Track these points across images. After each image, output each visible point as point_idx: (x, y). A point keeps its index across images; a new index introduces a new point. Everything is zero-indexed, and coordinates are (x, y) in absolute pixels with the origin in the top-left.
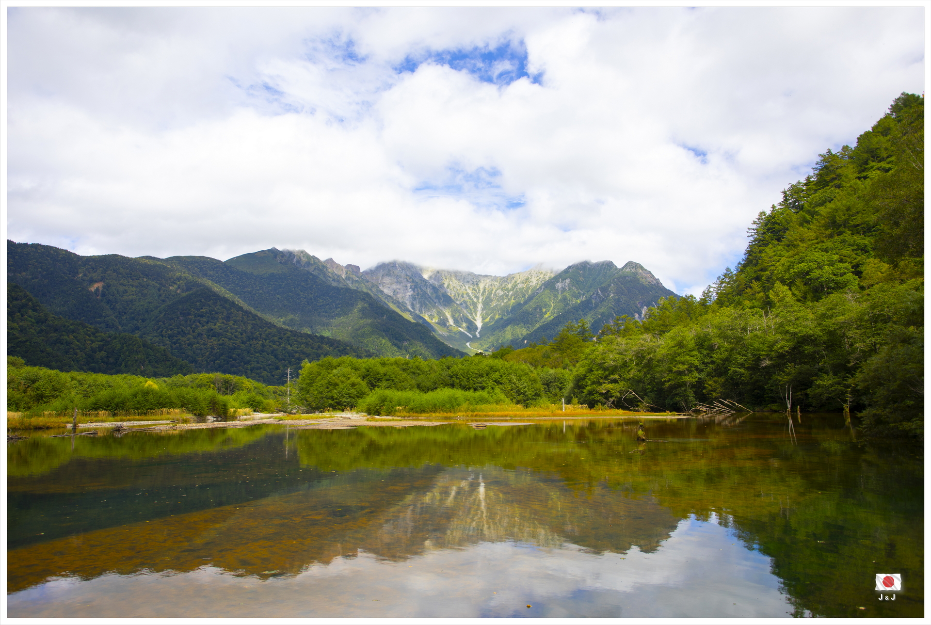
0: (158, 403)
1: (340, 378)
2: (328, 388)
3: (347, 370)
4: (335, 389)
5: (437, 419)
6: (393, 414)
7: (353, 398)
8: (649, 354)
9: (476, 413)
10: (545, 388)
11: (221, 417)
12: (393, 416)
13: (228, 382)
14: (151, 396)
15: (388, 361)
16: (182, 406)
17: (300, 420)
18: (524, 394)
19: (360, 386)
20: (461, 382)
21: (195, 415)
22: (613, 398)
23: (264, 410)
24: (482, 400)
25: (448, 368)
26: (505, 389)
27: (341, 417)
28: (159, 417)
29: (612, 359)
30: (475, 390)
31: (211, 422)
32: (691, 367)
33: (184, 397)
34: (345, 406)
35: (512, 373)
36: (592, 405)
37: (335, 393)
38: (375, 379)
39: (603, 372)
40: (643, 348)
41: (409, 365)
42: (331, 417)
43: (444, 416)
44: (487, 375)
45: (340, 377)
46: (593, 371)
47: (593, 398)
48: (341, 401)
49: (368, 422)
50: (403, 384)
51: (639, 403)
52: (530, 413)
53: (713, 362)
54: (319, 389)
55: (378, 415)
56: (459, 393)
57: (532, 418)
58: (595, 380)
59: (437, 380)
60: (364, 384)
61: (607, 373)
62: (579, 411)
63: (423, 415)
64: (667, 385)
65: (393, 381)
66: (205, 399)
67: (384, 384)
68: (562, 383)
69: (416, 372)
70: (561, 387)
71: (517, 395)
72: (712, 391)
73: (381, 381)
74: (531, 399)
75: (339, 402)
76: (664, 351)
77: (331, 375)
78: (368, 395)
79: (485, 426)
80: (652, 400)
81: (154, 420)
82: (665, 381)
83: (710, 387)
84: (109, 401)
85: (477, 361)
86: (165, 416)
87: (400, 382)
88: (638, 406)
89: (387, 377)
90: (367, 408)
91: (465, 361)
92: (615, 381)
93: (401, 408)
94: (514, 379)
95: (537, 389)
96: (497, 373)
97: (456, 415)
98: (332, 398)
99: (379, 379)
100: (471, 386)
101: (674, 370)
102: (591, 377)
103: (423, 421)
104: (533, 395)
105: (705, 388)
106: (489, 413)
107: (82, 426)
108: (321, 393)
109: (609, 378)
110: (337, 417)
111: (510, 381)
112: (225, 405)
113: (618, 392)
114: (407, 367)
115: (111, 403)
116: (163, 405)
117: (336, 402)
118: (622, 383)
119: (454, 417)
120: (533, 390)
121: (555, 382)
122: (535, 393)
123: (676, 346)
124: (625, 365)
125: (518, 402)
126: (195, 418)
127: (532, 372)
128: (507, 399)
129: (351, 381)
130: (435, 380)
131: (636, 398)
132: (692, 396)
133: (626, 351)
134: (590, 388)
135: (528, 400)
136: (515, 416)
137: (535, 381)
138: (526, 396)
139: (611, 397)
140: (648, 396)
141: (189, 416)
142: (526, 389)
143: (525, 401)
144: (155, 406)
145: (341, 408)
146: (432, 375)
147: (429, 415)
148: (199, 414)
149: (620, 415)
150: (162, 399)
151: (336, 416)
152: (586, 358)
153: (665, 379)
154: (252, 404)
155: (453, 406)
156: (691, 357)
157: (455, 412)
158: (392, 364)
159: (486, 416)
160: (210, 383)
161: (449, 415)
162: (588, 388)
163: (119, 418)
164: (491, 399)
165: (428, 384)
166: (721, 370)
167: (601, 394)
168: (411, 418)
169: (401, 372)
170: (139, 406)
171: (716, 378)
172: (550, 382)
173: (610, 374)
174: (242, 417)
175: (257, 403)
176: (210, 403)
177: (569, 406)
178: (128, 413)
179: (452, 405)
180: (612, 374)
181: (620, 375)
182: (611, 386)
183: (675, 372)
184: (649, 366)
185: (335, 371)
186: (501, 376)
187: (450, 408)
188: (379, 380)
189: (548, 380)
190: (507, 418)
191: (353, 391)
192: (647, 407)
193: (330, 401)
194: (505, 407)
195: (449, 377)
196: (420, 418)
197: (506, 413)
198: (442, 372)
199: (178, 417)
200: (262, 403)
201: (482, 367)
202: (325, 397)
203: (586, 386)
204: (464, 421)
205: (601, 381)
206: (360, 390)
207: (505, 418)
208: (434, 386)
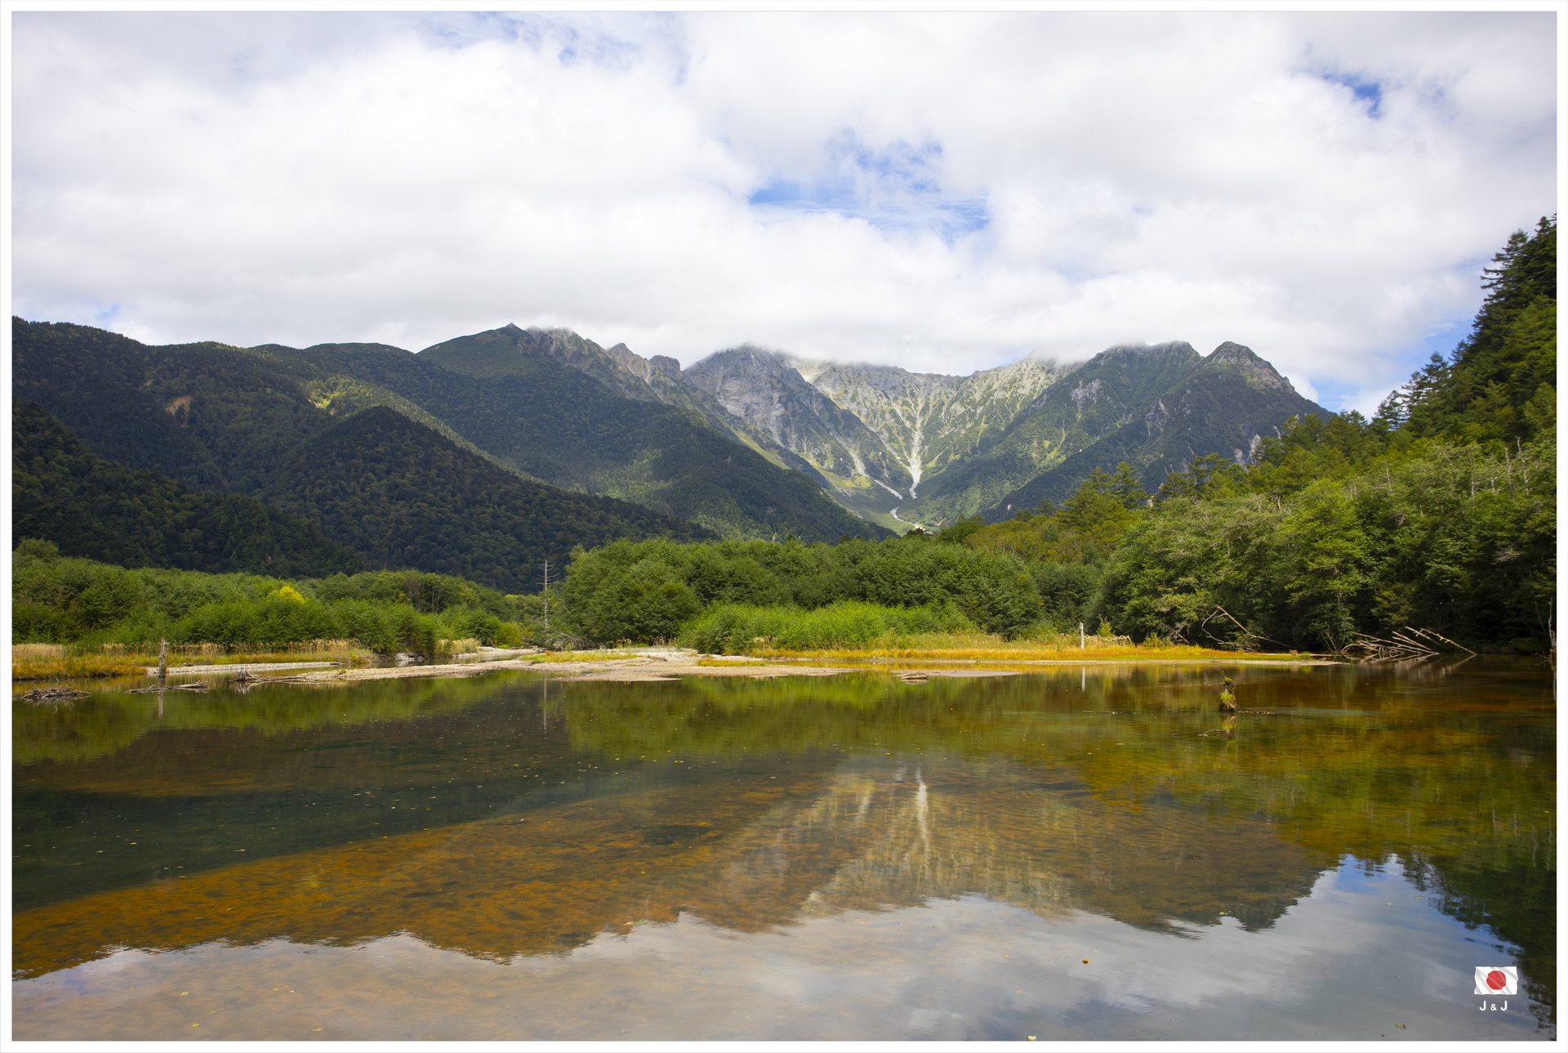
0: (307, 630)
1: (645, 581)
2: (621, 600)
3: (658, 565)
4: (636, 602)
5: (833, 662)
6: (747, 651)
7: (671, 620)
8: (1259, 534)
9: (908, 651)
10: (1046, 602)
11: (423, 656)
12: (747, 655)
13: (431, 587)
14: (293, 616)
15: (737, 547)
16: (351, 635)
17: (572, 662)
18: (1004, 614)
19: (684, 597)
20: (880, 589)
21: (375, 651)
22: (1184, 623)
23: (502, 641)
24: (920, 626)
25: (855, 562)
26: (967, 604)
27: (649, 657)
28: (310, 655)
29: (1182, 545)
30: (908, 604)
31: (404, 668)
32: (1346, 561)
33: (354, 619)
34: (655, 635)
35: (980, 571)
36: (1139, 637)
37: (635, 610)
38: (712, 583)
39: (1163, 571)
40: (1248, 523)
41: (777, 556)
42: (630, 657)
43: (846, 655)
44: (931, 575)
45: (645, 578)
46: (1143, 568)
47: (1143, 623)
48: (647, 625)
49: (701, 667)
50: (765, 592)
51: (1237, 634)
52: (1014, 651)
53: (1393, 552)
54: (606, 602)
55: (719, 653)
56: (874, 612)
57: (1018, 662)
58: (1148, 586)
59: (833, 585)
60: (690, 591)
61: (1172, 572)
62: (1114, 647)
63: (806, 653)
64: (1296, 597)
65: (747, 586)
66: (392, 622)
67: (730, 592)
68: (1082, 591)
69: (791, 568)
70: (1078, 600)
71: (991, 616)
72: (1390, 610)
73: (724, 586)
74: (1017, 623)
75: (644, 628)
76: (1290, 530)
77: (628, 575)
78: (699, 614)
79: (925, 678)
80: (1264, 626)
81: (301, 661)
82: (1292, 590)
83: (1386, 603)
84: (219, 625)
85: (912, 548)
86: (320, 654)
87: (761, 589)
88: (1234, 639)
89: (735, 579)
90: (698, 639)
91: (888, 547)
92: (1187, 589)
93: (762, 640)
94: (985, 583)
95: (1030, 604)
96: (950, 572)
97: (869, 655)
98: (630, 620)
99: (720, 582)
100: (899, 597)
101: (1310, 569)
102: (1140, 581)
103: (808, 666)
104: (1023, 616)
105: (1375, 604)
106: (934, 651)
107: (174, 671)
108: (609, 609)
109: (1176, 583)
110: (642, 657)
111: (976, 587)
112: (429, 633)
113: (1194, 610)
114: (775, 559)
115: (222, 629)
116: (317, 634)
117: (638, 628)
118: (1202, 593)
119: (865, 658)
120: (1022, 604)
121: (1067, 589)
122: (1026, 611)
123: (1317, 519)
124: (1209, 557)
125: (992, 630)
126: (376, 657)
127: (1019, 569)
128: (970, 624)
129: (666, 588)
130: (829, 585)
131: (1230, 622)
132: (1348, 621)
133: (1212, 528)
134: (1137, 602)
135: (1013, 625)
136: (986, 656)
137: (1026, 587)
138: (1008, 616)
139: (1180, 620)
140: (1256, 620)
141: (365, 653)
142: (1008, 603)
143: (1005, 626)
144: (302, 635)
145: (647, 638)
146: (824, 576)
147: (816, 653)
148: (382, 650)
149: (1195, 657)
150: (314, 621)
151: (638, 654)
152: (1129, 544)
153: (1291, 586)
154: (479, 630)
155: (863, 638)
156: (1348, 540)
157: (867, 648)
158: (744, 554)
159: (927, 656)
160: (397, 590)
161: (856, 653)
162: (1134, 602)
163: (237, 657)
164: (938, 623)
165: (816, 593)
166: (1409, 568)
167: (1159, 614)
168: (782, 660)
169: (762, 569)
170: (272, 635)
171: (1399, 585)
172: (1058, 590)
173: (1177, 576)
174: (460, 656)
175: (489, 628)
176: (402, 629)
177: (1094, 638)
178: (254, 649)
179: (862, 636)
180: (1183, 575)
181: (1199, 578)
182: (1179, 599)
183: (1314, 571)
184: (1259, 558)
185: (634, 567)
186: (959, 577)
187: (859, 640)
188: (720, 585)
189: (1053, 586)
190: (969, 662)
191: (670, 607)
192: (1252, 641)
193: (627, 626)
194: (966, 638)
195: (856, 578)
196: (799, 659)
197: (968, 651)
198: (841, 569)
199: (345, 654)
200: (497, 628)
201: (921, 559)
202: (617, 618)
203: (1130, 598)
204: (884, 665)
205: (1160, 588)
206: (684, 605)
207: (964, 661)
208: (827, 596)
